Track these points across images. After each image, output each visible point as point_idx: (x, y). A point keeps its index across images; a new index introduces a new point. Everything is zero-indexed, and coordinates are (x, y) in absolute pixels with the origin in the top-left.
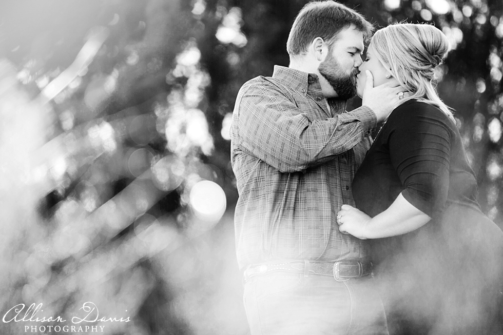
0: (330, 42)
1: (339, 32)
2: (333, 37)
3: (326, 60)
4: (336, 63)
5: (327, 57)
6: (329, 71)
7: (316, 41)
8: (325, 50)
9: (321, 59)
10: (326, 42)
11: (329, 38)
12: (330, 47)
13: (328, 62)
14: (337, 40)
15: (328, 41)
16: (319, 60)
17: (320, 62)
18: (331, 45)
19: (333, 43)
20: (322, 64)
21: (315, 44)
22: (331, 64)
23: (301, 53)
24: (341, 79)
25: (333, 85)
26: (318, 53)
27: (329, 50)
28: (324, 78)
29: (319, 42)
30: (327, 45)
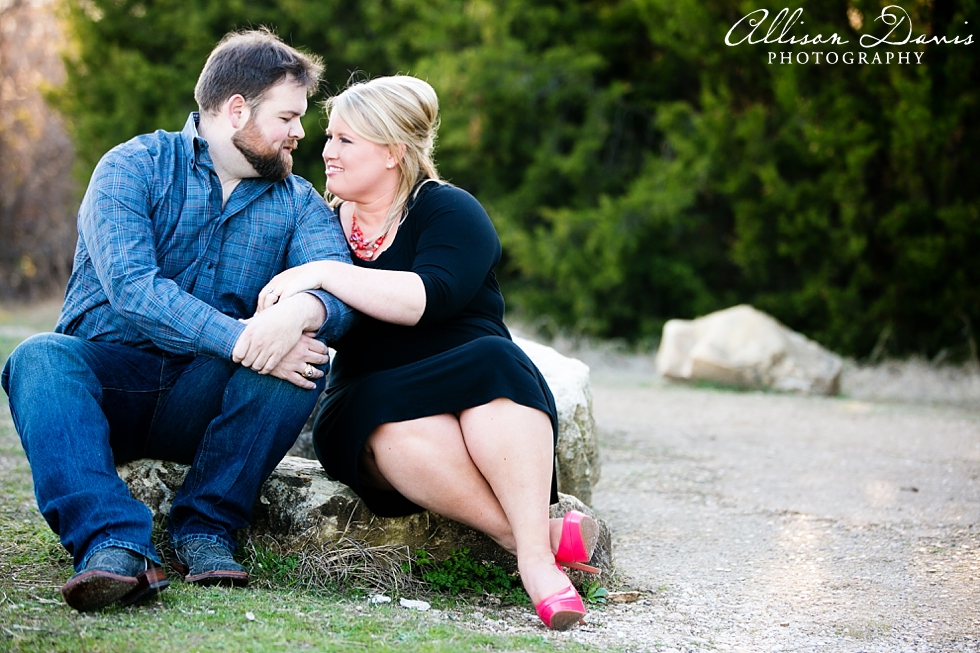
0: (254, 102)
1: (268, 89)
2: (259, 96)
3: (244, 129)
4: (259, 133)
5: (247, 123)
6: (248, 143)
7: (235, 99)
8: (246, 113)
9: (237, 125)
10: (248, 102)
11: (253, 97)
12: (253, 109)
13: (247, 131)
14: (265, 99)
15: (251, 100)
16: (235, 127)
17: (236, 130)
18: (255, 106)
20: (237, 133)
21: (231, 104)
22: (252, 134)
23: (211, 111)
24: (265, 156)
25: (251, 162)
26: (235, 116)
27: (252, 114)
28: (239, 152)
29: (237, 101)
30: (249, 105)
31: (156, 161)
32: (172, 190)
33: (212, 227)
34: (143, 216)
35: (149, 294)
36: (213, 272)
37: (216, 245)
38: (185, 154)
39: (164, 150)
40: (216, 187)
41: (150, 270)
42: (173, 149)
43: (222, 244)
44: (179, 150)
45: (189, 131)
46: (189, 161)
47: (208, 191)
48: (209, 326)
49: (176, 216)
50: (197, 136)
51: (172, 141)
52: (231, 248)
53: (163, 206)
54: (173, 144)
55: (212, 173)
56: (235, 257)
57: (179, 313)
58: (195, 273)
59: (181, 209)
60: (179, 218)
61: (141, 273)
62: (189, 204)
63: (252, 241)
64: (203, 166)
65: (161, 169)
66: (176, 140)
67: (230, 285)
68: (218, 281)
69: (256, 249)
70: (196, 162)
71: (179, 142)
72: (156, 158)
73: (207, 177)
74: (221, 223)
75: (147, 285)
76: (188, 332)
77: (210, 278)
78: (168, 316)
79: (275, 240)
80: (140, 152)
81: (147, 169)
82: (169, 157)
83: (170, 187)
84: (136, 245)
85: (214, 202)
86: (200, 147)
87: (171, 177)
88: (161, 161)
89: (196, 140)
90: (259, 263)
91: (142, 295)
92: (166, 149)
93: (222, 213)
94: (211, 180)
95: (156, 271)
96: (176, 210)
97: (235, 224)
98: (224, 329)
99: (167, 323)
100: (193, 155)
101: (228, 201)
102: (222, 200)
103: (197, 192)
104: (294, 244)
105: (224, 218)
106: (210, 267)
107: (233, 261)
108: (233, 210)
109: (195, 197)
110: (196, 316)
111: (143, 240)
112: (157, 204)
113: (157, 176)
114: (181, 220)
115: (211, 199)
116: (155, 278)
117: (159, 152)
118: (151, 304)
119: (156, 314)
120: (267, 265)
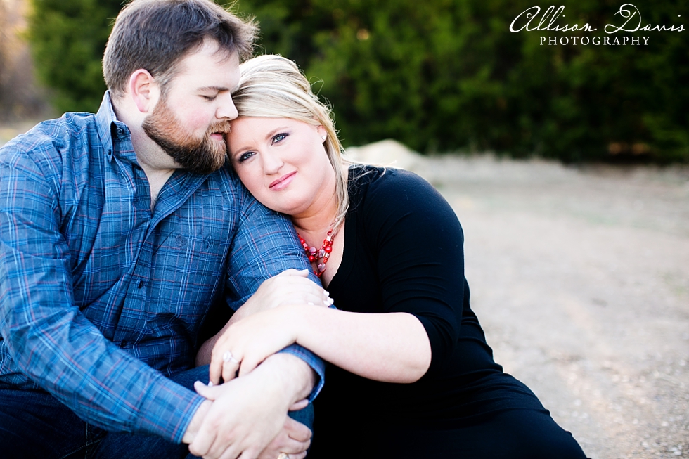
0: (163, 77)
1: (180, 60)
2: (169, 70)
3: (155, 113)
4: (173, 118)
5: (157, 106)
6: (161, 131)
7: (137, 76)
8: (155, 92)
9: (146, 109)
10: (157, 78)
11: (164, 70)
12: (164, 87)
13: (158, 116)
14: (177, 73)
15: (160, 75)
16: (143, 111)
17: (145, 115)
18: (165, 84)
19: (169, 81)
20: (147, 119)
21: (134, 83)
22: (164, 120)
23: (117, 91)
24: (185, 146)
26: (141, 97)
27: (162, 93)
28: (154, 143)
29: (141, 77)
30: (157, 82)
31: (64, 155)
32: (86, 193)
33: (139, 235)
34: (50, 233)
35: (64, 358)
36: (144, 291)
37: (147, 257)
38: (101, 144)
39: (74, 139)
40: (142, 184)
41: (63, 314)
42: (85, 139)
43: (154, 254)
44: (92, 137)
45: (104, 115)
46: (106, 152)
47: (131, 190)
48: (149, 402)
49: (94, 226)
50: (115, 120)
51: (84, 128)
52: (166, 258)
53: (76, 216)
54: (84, 133)
55: (135, 167)
56: (171, 269)
57: (106, 384)
58: (122, 295)
59: (100, 215)
60: (98, 228)
61: (51, 321)
62: (109, 208)
63: (190, 246)
64: (123, 159)
65: (71, 166)
66: (88, 127)
67: (168, 303)
68: (152, 300)
69: (196, 256)
70: (116, 153)
71: (92, 129)
72: (64, 151)
73: (129, 174)
74: (151, 229)
75: (60, 341)
76: (119, 410)
77: (140, 299)
78: (91, 386)
79: (217, 243)
80: (43, 145)
81: (52, 168)
82: (81, 148)
83: (83, 190)
84: (42, 279)
85: (141, 204)
86: (118, 133)
87: (84, 177)
88: (71, 155)
89: (113, 125)
90: (200, 273)
91: (53, 357)
92: (76, 139)
93: (152, 216)
94: (136, 177)
95: (71, 315)
96: (94, 218)
97: (169, 228)
98: (171, 408)
99: (90, 397)
100: (110, 144)
101: (159, 199)
102: (150, 199)
103: (118, 192)
104: (239, 243)
105: (155, 222)
106: (140, 287)
107: (169, 274)
108: (165, 210)
109: (116, 200)
110: (130, 387)
111: (52, 271)
112: (69, 213)
113: (66, 178)
114: (100, 231)
115: (136, 200)
116: (72, 327)
117: (68, 143)
118: (66, 369)
119: (73, 384)
120: (210, 274)
